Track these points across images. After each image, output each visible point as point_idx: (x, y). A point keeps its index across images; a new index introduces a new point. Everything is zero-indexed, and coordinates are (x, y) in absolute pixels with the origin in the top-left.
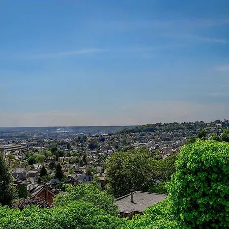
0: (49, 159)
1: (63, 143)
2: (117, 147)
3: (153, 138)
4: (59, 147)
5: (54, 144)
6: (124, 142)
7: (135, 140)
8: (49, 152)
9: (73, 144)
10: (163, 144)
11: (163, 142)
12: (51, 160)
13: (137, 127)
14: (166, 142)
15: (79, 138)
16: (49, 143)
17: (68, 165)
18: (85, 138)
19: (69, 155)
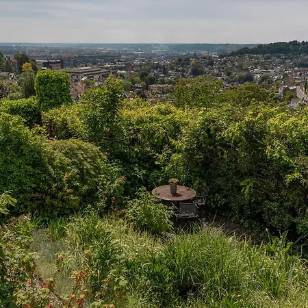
0: (137, 88)
1: (158, 67)
2: (229, 74)
3: (283, 63)
4: (153, 71)
5: (147, 67)
6: (241, 68)
7: (256, 65)
8: (138, 78)
9: (172, 68)
10: (296, 72)
11: (296, 68)
12: (140, 88)
13: (260, 46)
14: (301, 69)
15: (180, 60)
16: (140, 66)
17: (159, 96)
18: (188, 60)
19: (163, 82)
